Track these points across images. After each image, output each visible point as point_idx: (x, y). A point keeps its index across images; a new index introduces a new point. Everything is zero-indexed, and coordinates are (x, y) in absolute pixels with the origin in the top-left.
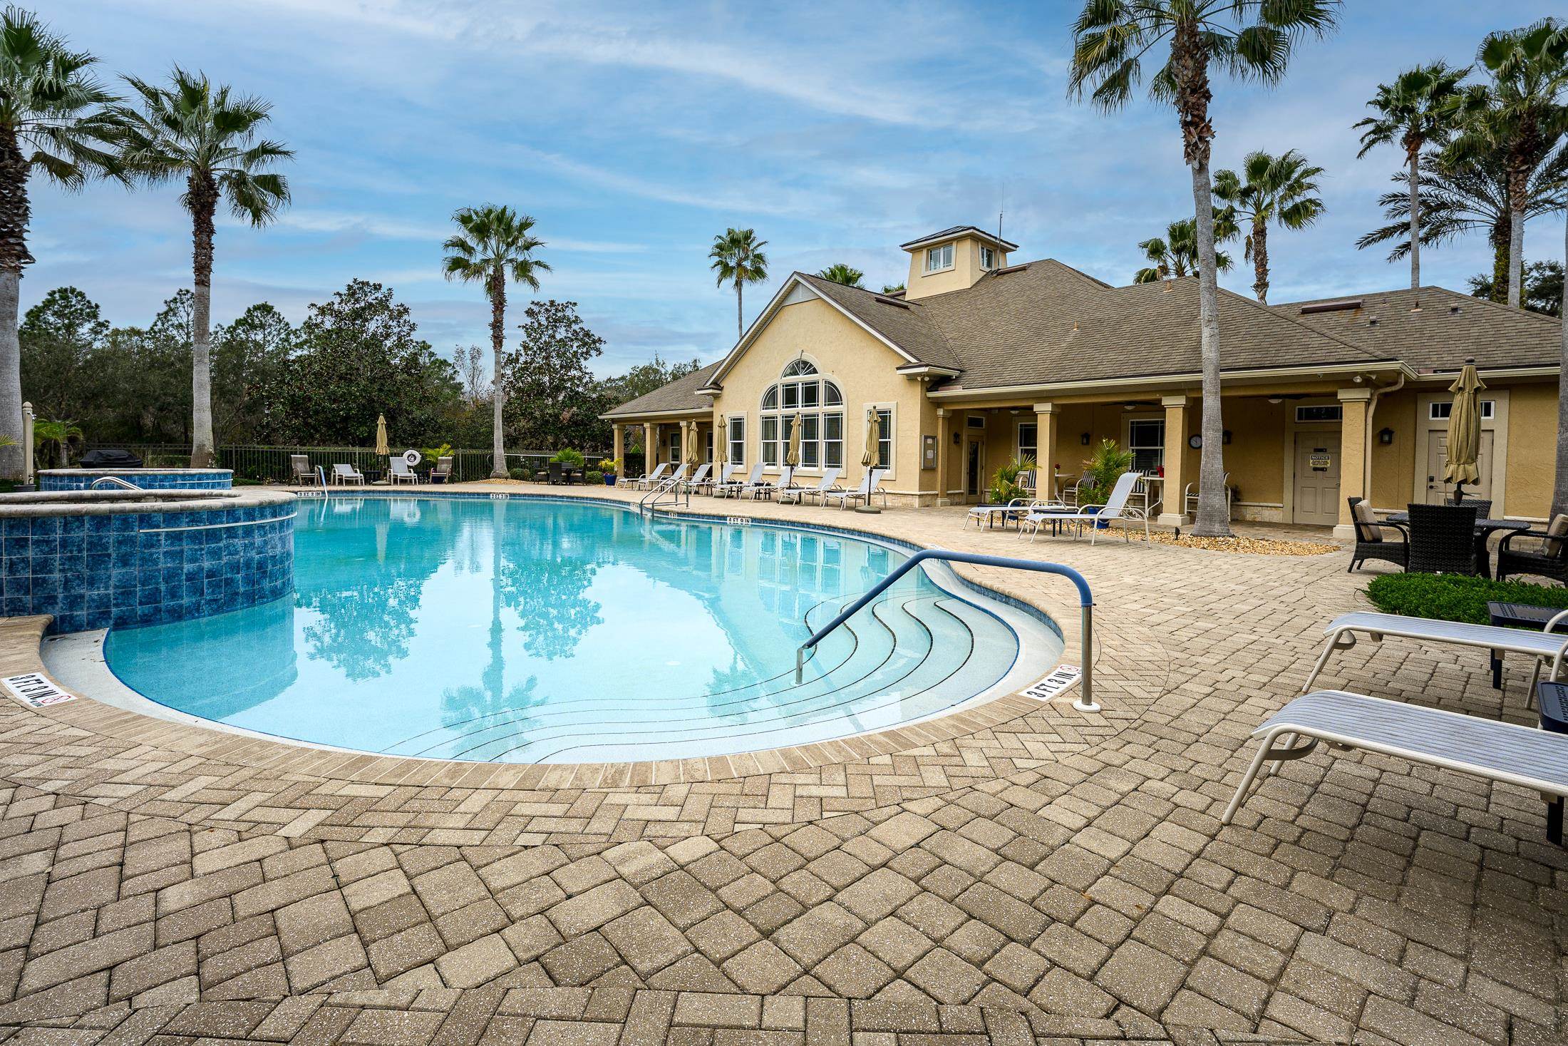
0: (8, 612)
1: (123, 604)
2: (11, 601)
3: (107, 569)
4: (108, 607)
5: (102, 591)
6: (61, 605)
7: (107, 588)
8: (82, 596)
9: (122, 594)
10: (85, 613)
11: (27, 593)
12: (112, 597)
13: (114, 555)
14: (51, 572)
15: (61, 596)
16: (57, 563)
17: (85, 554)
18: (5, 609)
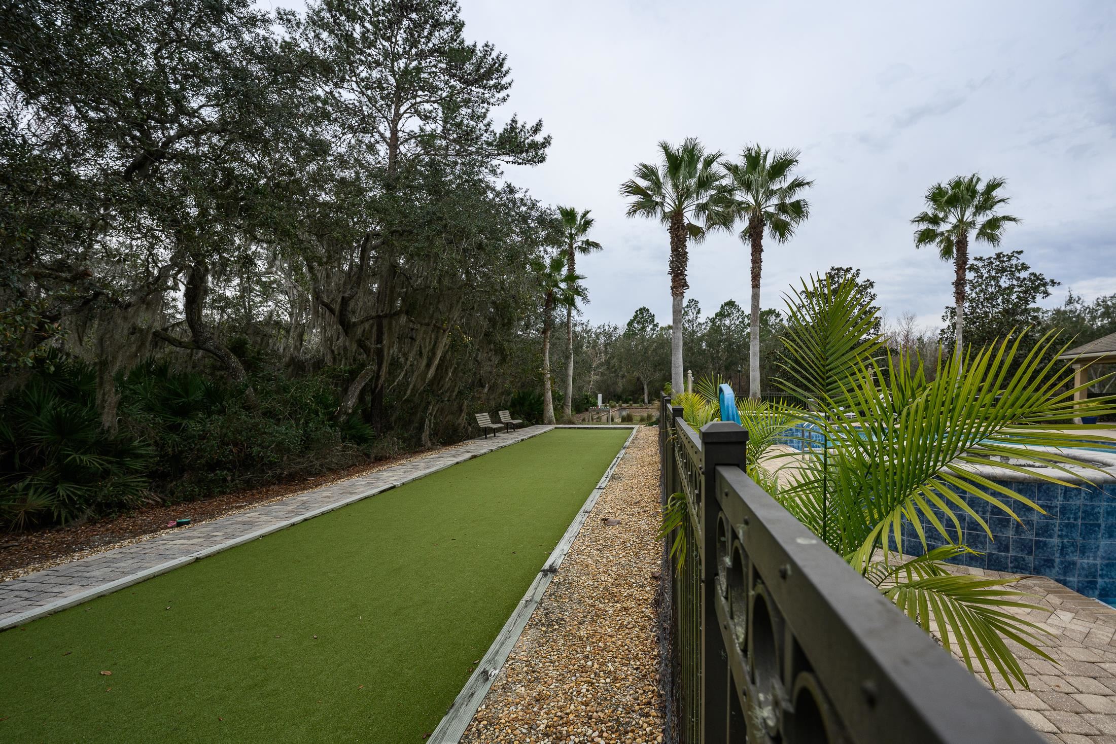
0: (1012, 568)
1: (1107, 575)
2: (1016, 559)
3: (1096, 539)
4: (1094, 577)
5: (1091, 561)
6: (1057, 569)
7: (1095, 558)
8: (1074, 563)
9: (1107, 565)
10: (1076, 580)
11: (1030, 553)
12: (1099, 567)
13: (1103, 526)
14: (1051, 536)
15: (1057, 560)
16: (1056, 529)
17: (1080, 522)
18: (1010, 565)
